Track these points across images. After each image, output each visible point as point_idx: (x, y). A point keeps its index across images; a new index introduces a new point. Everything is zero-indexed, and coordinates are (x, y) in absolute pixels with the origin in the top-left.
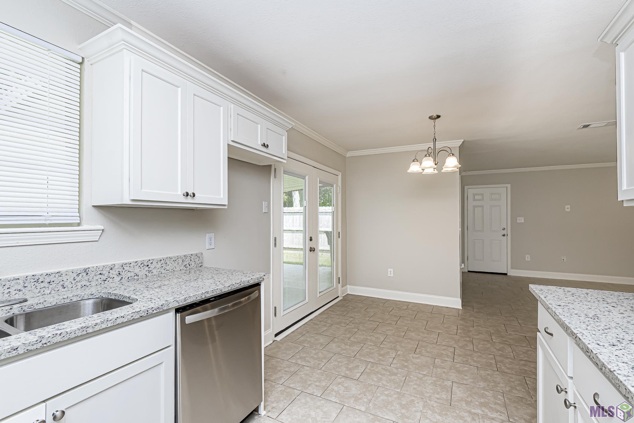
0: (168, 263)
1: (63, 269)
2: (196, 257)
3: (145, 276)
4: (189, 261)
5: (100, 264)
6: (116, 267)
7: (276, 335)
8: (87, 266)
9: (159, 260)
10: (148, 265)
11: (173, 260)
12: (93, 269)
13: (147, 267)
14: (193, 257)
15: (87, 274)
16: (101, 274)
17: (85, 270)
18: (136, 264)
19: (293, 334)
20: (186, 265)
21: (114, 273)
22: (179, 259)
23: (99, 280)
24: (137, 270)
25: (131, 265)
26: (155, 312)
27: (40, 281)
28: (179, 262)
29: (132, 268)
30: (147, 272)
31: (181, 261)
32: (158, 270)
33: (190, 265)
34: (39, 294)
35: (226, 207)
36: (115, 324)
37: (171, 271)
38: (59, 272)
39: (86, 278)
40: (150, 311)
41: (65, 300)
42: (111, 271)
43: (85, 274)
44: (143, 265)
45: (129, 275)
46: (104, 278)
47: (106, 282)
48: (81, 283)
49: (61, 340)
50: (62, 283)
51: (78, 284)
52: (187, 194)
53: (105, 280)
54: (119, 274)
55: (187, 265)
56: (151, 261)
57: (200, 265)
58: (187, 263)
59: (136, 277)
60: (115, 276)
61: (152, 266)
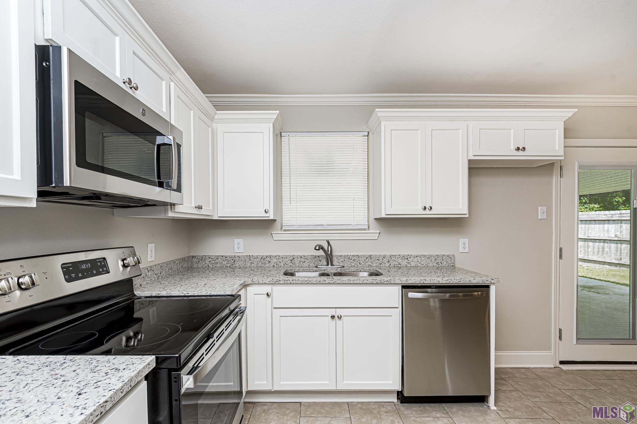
0: (423, 259)
1: (360, 254)
2: (448, 258)
3: (406, 266)
4: (441, 260)
5: (378, 254)
6: (387, 257)
7: (562, 363)
8: (371, 254)
9: (416, 256)
10: (407, 259)
11: (427, 257)
12: (374, 256)
13: (407, 260)
14: (444, 257)
15: (371, 258)
16: (378, 260)
17: (370, 256)
18: (399, 256)
19: (593, 372)
20: (438, 263)
21: (385, 260)
22: (432, 257)
23: (377, 263)
24: (400, 261)
25: (396, 257)
26: (385, 282)
27: (350, 258)
28: (432, 259)
29: (397, 259)
30: (407, 263)
31: (433, 259)
32: (415, 263)
33: (442, 264)
34: (350, 265)
35: (467, 216)
36: (363, 283)
37: (425, 265)
38: (358, 255)
39: (371, 261)
40: (383, 281)
41: (358, 270)
42: (383, 259)
43: (370, 259)
44: (404, 258)
45: (395, 263)
46: (380, 262)
47: (381, 265)
48: (368, 263)
49: (340, 283)
50: (359, 261)
51: (367, 263)
52: (425, 208)
53: (381, 264)
54: (389, 261)
55: (440, 263)
56: (410, 256)
57: (452, 265)
58: (439, 261)
59: (399, 265)
60: (386, 262)
61: (411, 260)
